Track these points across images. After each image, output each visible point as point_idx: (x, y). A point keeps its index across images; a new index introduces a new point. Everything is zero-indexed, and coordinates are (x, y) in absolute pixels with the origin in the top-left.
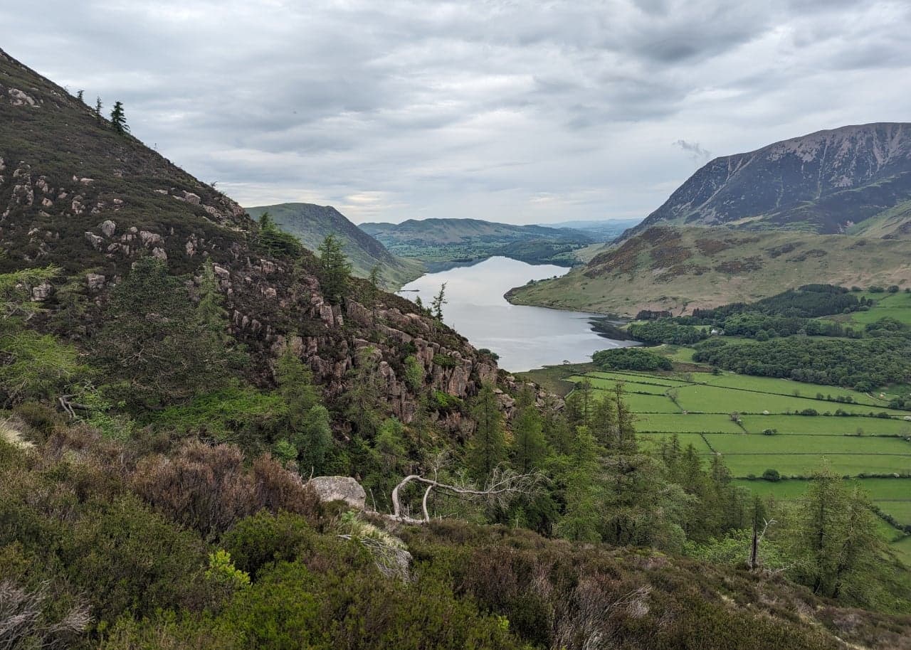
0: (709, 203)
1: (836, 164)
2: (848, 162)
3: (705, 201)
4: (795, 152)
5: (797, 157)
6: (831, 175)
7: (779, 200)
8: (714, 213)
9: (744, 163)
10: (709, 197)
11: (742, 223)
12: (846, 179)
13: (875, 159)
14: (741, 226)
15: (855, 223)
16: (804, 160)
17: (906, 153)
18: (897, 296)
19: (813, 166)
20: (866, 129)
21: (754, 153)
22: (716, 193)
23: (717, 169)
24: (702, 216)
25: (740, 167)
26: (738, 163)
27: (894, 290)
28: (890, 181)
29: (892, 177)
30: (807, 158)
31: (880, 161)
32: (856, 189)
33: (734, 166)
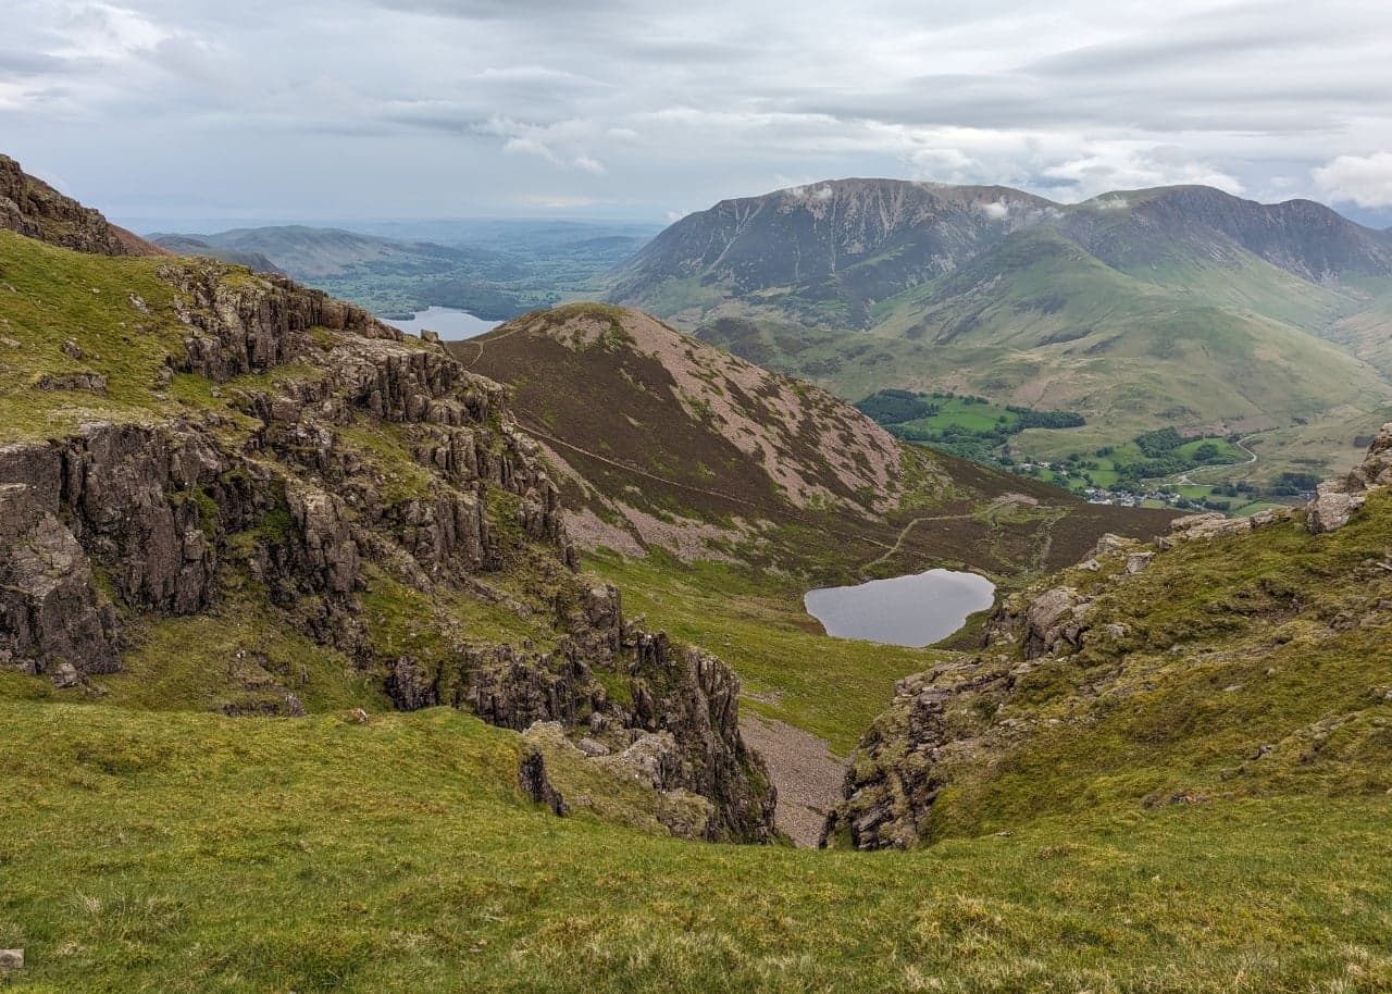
0: (722, 263)
1: (847, 226)
2: (857, 224)
4: (805, 206)
5: (807, 211)
6: (843, 238)
7: (797, 265)
8: (733, 275)
9: (752, 212)
10: (722, 252)
11: (771, 294)
12: (857, 244)
13: (882, 224)
14: (772, 299)
15: (876, 301)
16: (816, 216)
17: (909, 220)
18: (954, 402)
19: (825, 224)
20: (870, 184)
22: (728, 247)
23: (727, 213)
24: (719, 278)
25: (749, 217)
26: (746, 210)
27: (950, 396)
28: (899, 254)
29: (902, 249)
30: (818, 215)
31: (887, 225)
32: (873, 261)
33: (742, 215)
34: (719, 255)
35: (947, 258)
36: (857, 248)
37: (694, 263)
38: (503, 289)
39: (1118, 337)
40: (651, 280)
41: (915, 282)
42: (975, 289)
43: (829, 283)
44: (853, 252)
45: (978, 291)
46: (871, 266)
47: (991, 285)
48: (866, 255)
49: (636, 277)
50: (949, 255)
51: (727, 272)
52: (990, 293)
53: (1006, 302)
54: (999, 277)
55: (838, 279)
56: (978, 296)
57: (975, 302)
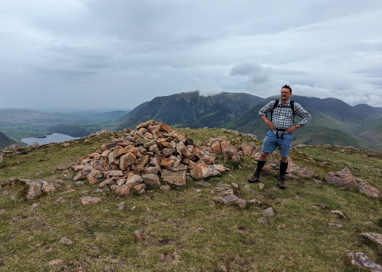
1: (198, 105)
3: (156, 115)
4: (183, 98)
5: (184, 100)
6: (197, 108)
9: (166, 101)
10: (157, 113)
17: (218, 103)
19: (191, 104)
21: (169, 96)
22: (159, 111)
23: (158, 101)
25: (165, 102)
26: (164, 100)
28: (217, 113)
29: (217, 112)
30: (188, 101)
31: (210, 104)
32: (208, 115)
33: (163, 101)
34: (156, 114)
35: (232, 114)
36: (202, 111)
37: (148, 117)
38: (81, 127)
39: (310, 141)
40: (133, 122)
41: (223, 122)
42: (248, 124)
43: (196, 122)
44: (201, 113)
45: (249, 125)
46: (208, 117)
47: (254, 123)
48: (205, 114)
49: (128, 122)
50: (233, 113)
51: (159, 119)
52: (254, 125)
53: (261, 128)
54: (256, 120)
55: (198, 121)
56: (250, 127)
57: (250, 128)
